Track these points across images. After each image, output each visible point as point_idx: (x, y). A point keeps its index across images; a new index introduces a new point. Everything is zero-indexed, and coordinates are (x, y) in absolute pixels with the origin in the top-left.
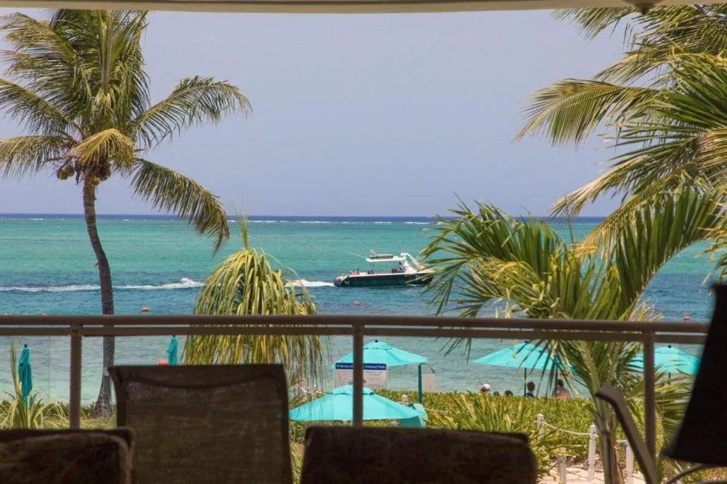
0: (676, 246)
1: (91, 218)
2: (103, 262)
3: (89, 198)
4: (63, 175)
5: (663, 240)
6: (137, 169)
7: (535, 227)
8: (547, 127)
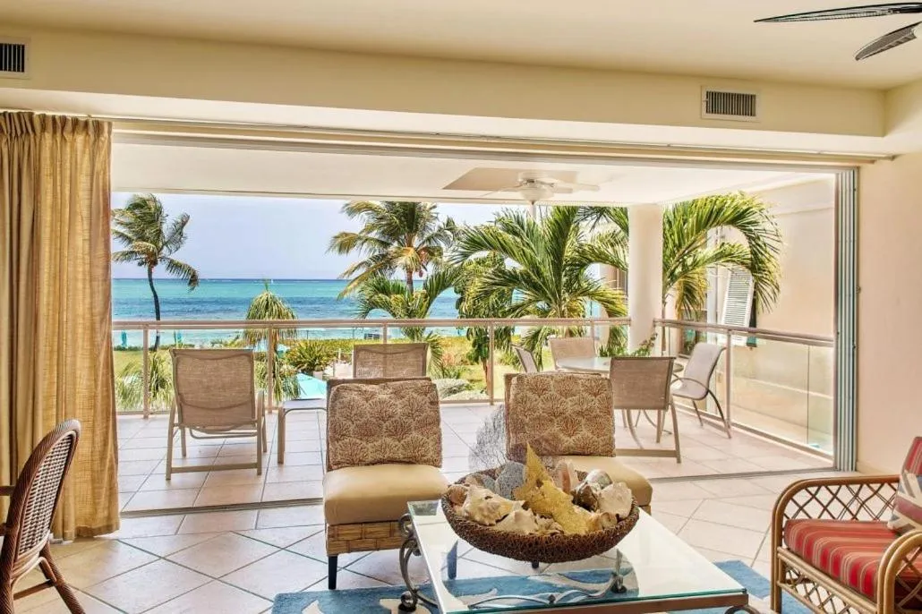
0: (442, 290)
1: (151, 280)
2: (156, 296)
3: (150, 273)
4: (140, 264)
5: (437, 288)
6: (167, 262)
7: (398, 283)
8: (337, 248)
